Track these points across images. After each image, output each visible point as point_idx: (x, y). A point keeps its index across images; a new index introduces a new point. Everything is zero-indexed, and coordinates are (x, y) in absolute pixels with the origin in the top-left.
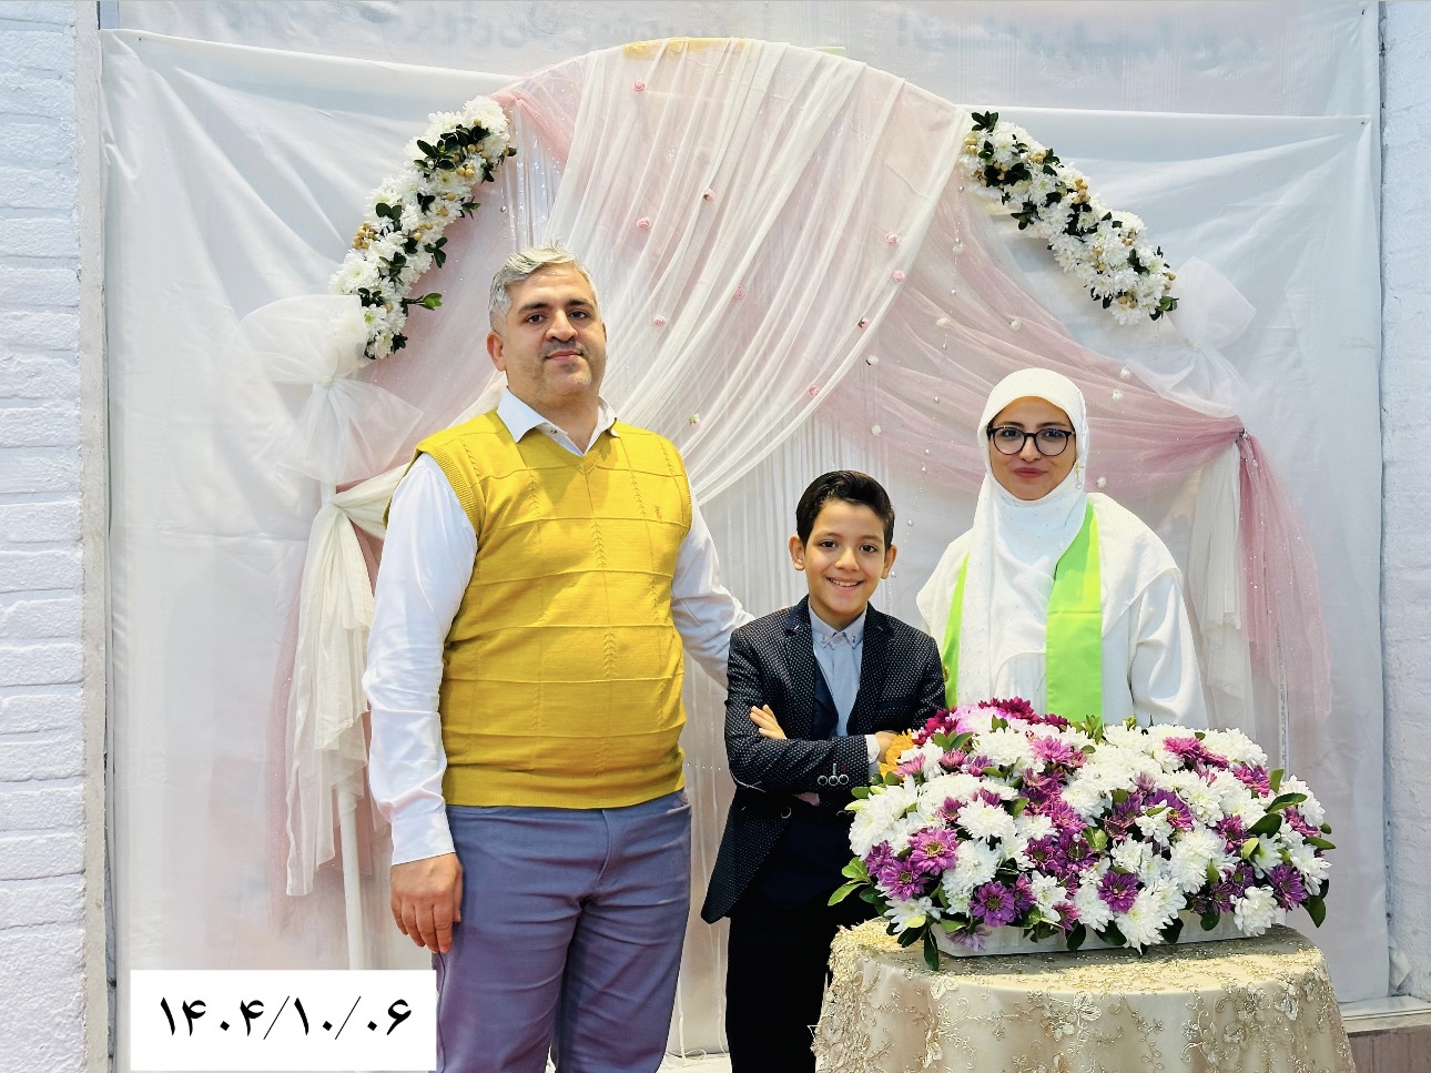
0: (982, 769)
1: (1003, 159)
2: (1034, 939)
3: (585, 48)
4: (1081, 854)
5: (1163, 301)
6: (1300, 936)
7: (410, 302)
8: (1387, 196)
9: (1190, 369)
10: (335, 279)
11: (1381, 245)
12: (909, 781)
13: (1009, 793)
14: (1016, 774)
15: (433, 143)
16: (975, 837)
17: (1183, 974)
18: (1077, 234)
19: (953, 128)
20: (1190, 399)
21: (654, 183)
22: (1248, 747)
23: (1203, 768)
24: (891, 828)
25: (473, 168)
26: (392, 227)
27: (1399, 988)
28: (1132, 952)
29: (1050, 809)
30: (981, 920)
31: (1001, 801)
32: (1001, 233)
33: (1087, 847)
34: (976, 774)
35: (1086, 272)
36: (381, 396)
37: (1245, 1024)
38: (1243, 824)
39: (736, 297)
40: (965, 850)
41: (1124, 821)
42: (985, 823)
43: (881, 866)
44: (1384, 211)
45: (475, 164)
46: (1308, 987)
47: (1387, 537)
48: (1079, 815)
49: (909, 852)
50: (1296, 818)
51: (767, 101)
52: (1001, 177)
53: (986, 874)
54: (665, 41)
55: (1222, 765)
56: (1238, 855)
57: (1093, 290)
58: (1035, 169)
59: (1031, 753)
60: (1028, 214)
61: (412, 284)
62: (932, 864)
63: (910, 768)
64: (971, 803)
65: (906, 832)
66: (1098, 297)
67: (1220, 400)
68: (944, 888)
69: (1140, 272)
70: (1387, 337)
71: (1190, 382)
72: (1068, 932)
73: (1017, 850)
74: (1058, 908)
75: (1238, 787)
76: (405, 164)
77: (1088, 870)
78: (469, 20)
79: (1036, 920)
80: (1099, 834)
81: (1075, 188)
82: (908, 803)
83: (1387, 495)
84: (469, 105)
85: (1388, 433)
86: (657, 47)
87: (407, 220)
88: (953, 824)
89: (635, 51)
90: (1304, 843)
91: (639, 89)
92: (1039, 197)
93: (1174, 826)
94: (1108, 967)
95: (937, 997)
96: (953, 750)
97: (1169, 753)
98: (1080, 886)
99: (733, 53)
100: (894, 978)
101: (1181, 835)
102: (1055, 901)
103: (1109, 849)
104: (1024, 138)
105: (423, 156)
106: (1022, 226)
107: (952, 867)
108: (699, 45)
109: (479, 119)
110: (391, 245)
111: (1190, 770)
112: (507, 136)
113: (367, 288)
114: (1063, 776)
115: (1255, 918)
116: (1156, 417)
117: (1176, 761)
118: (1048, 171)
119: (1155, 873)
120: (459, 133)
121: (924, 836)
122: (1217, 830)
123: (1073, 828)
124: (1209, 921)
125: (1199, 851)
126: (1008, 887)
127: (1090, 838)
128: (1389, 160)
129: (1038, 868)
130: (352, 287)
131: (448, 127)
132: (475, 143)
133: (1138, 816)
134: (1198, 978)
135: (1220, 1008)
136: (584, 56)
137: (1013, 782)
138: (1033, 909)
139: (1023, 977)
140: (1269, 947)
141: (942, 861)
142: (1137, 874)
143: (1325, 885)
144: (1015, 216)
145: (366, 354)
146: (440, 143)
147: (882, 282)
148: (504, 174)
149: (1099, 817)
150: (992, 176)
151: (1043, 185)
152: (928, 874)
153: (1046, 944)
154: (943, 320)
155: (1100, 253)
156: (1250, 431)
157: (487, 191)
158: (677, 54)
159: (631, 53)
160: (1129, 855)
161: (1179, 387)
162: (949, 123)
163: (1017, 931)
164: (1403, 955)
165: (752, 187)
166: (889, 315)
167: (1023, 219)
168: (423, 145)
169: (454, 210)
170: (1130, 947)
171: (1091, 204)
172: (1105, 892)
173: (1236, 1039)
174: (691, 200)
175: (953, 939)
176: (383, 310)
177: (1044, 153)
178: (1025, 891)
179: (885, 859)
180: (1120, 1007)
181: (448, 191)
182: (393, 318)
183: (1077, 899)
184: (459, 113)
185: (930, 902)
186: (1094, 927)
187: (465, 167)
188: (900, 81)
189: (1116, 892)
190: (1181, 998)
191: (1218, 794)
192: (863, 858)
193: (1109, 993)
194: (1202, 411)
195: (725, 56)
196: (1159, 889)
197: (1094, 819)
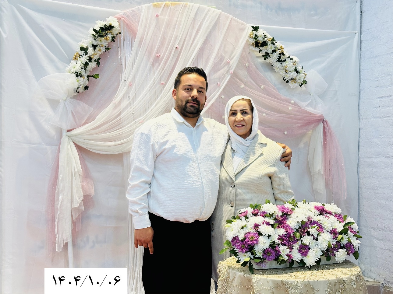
0: (264, 215)
1: (260, 40)
2: (280, 264)
3: (139, 3)
4: (293, 240)
5: (304, 81)
6: (352, 263)
7: (90, 76)
8: (362, 54)
9: (310, 101)
10: (67, 69)
11: (360, 68)
12: (243, 218)
13: (272, 222)
14: (274, 216)
15: (98, 30)
16: (264, 235)
17: (323, 275)
18: (280, 62)
19: (246, 30)
20: (310, 109)
21: (161, 44)
22: (337, 208)
23: (325, 215)
24: (239, 232)
26: (85, 54)
28: (308, 268)
29: (284, 226)
30: (266, 259)
31: (270, 224)
32: (259, 61)
33: (295, 237)
34: (262, 216)
35: (283, 73)
36: (81, 104)
37: (342, 289)
38: (337, 231)
40: (261, 238)
41: (305, 230)
42: (266, 230)
43: (236, 243)
44: (361, 58)
45: (109, 36)
46: (359, 278)
47: (360, 149)
48: (292, 228)
49: (245, 239)
50: (351, 229)
52: (260, 45)
53: (267, 245)
54: (164, 3)
55: (330, 214)
56: (336, 240)
57: (284, 78)
58: (269, 43)
59: (278, 210)
60: (266, 56)
61: (90, 71)
62: (252, 243)
63: (244, 214)
64: (262, 225)
65: (243, 233)
66: (285, 80)
67: (318, 110)
68: (255, 250)
69: (297, 73)
70: (361, 93)
71: (310, 105)
72: (290, 262)
73: (275, 238)
74: (287, 255)
75: (335, 220)
76: (89, 35)
77: (295, 244)
79: (281, 259)
80: (298, 234)
81: (280, 48)
82: (243, 225)
83: (360, 137)
84: (108, 19)
85: (361, 120)
86: (162, 4)
87: (89, 52)
88: (257, 231)
89: (156, 5)
90: (354, 236)
91: (157, 16)
92: (270, 51)
93: (318, 232)
94: (301, 272)
95: (254, 282)
96: (255, 209)
97: (316, 210)
98: (293, 249)
99: (184, 7)
100: (240, 276)
101: (320, 234)
102: (286, 254)
103: (301, 237)
104: (266, 34)
105: (94, 33)
106: (265, 59)
107: (257, 243)
108: (175, 4)
109: (111, 23)
110: (84, 59)
111: (322, 215)
113: (77, 72)
114: (287, 217)
115: (341, 258)
116: (301, 114)
117: (318, 213)
118: (273, 43)
119: (314, 245)
120: (105, 27)
121: (249, 234)
122: (330, 232)
123: (291, 232)
124: (328, 259)
125: (325, 239)
126: (273, 249)
127: (295, 235)
128: (363, 44)
129: (281, 244)
130: (73, 71)
132: (109, 30)
133: (309, 228)
134: (328, 276)
135: (335, 285)
136: (141, 6)
137: (273, 218)
138: (280, 255)
139: (278, 275)
140: (345, 266)
141: (254, 242)
142: (309, 245)
143: (358, 248)
144: (263, 56)
145: (76, 91)
146: (100, 30)
148: (117, 40)
149: (297, 229)
150: (257, 44)
151: (271, 47)
152: (250, 245)
153: (282, 266)
154: (242, 86)
155: (287, 67)
156: (326, 119)
157: (113, 45)
158: (168, 6)
159: (155, 6)
160: (307, 240)
161: (307, 106)
162: (245, 28)
163: (275, 262)
166: (227, 85)
167: (265, 57)
168: (94, 30)
169: (103, 49)
171: (284, 53)
172: (300, 250)
173: (339, 293)
174: (172, 48)
175: (257, 264)
176: (82, 78)
177: (271, 38)
178: (278, 250)
179: (237, 241)
180: (307, 285)
181: (101, 44)
182: (85, 81)
183: (292, 252)
184: (105, 21)
185: (250, 254)
186: (297, 261)
187: (107, 37)
188: (231, 16)
189: (303, 250)
190: (325, 282)
191: (330, 222)
192: (230, 241)
193: (305, 280)
194: (314, 113)
195: (182, 8)
196: (315, 249)
197: (296, 229)
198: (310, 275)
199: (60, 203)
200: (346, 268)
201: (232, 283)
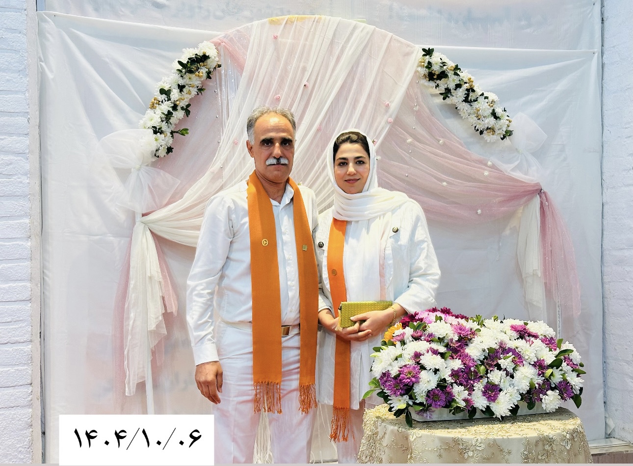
0: (431, 339)
1: (436, 69)
2: (454, 414)
3: (251, 20)
4: (474, 376)
5: (507, 132)
6: (570, 412)
7: (175, 132)
8: (605, 85)
9: (518, 162)
10: (142, 122)
11: (602, 107)
12: (398, 344)
13: (442, 349)
14: (446, 341)
15: (185, 62)
16: (428, 369)
17: (520, 429)
18: (468, 102)
19: (414, 55)
20: (518, 175)
21: (282, 80)
22: (547, 329)
23: (527, 338)
24: (390, 365)
25: (202, 73)
26: (166, 99)
27: (609, 435)
30: (431, 405)
31: (439, 353)
32: (435, 102)
33: (477, 373)
34: (428, 341)
35: (473, 119)
36: (162, 174)
37: (547, 451)
38: (545, 363)
39: (318, 130)
40: (423, 374)
41: (493, 361)
42: (432, 362)
43: (386, 381)
44: (603, 92)
45: (203, 71)
46: (575, 434)
47: (604, 236)
48: (473, 359)
49: (399, 375)
50: (569, 361)
51: (332, 43)
52: (435, 77)
53: (433, 385)
54: (287, 17)
55: (536, 337)
56: (543, 376)
57: (475, 127)
58: (451, 74)
59: (452, 332)
60: (447, 93)
61: (175, 125)
62: (409, 381)
63: (399, 338)
64: (426, 354)
65: (397, 367)
66: (478, 130)
67: (532, 175)
68: (414, 391)
69: (496, 119)
70: (604, 148)
71: (518, 168)
72: (469, 410)
73: (446, 374)
74: (465, 400)
75: (543, 347)
76: (172, 71)
77: (477, 383)
78: (200, 8)
79: (455, 405)
81: (468, 82)
82: (398, 353)
83: (604, 217)
84: (201, 45)
85: (605, 190)
86: (283, 19)
87: (173, 96)
88: (418, 363)
89: (273, 21)
90: (572, 371)
91: (276, 38)
92: (452, 86)
93: (515, 364)
94: (487, 426)
95: (412, 440)
96: (418, 330)
97: (513, 331)
98: (474, 390)
99: (317, 22)
100: (392, 431)
101: (518, 368)
102: (463, 397)
103: (487, 373)
104: (445, 60)
105: (180, 68)
106: (444, 99)
107: (418, 382)
108: (302, 18)
109: (205, 51)
110: (166, 107)
111: (522, 339)
112: (217, 59)
113: (156, 126)
114: (466, 342)
115: (551, 404)
116: (504, 183)
117: (516, 335)
118: (456, 74)
119: (507, 384)
120: (196, 58)
121: (405, 368)
122: (534, 365)
123: (472, 365)
124: (531, 405)
125: (526, 375)
126: (443, 391)
127: (478, 369)
128: (606, 69)
129: (455, 383)
130: (149, 126)
131: (191, 55)
132: (203, 62)
133: (500, 359)
134: (526, 431)
135: (536, 444)
136: (251, 23)
137: (444, 344)
138: (454, 400)
139: (450, 430)
140: (558, 417)
141: (413, 379)
142: (499, 385)
143: (581, 389)
144: (441, 94)
145: (155, 155)
146: (188, 62)
147: (383, 123)
148: (216, 76)
149: (482, 360)
150: (431, 76)
151: (454, 80)
152: (406, 385)
153: (459, 416)
154: (410, 140)
155: (479, 110)
156: (545, 189)
157: (208, 83)
158: (292, 22)
160: (496, 376)
161: (513, 170)
162: (412, 52)
163: (446, 410)
164: (611, 419)
165: (326, 81)
166: (385, 138)
168: (180, 63)
169: (194, 91)
170: (496, 417)
171: (475, 89)
172: (485, 393)
173: (543, 458)
174: (299, 87)
175: (418, 414)
176: (163, 136)
177: (454, 66)
178: (450, 392)
179: (388, 378)
180: (493, 444)
181: (191, 83)
182: (167, 139)
183: (473, 396)
184: (196, 48)
185: (408, 397)
186: (481, 408)
187: (199, 72)
188: (390, 34)
189: (490, 393)
190: (520, 440)
191: (534, 350)
192: (378, 378)
193: (488, 437)
194: (524, 181)
195: (313, 24)
196: (509, 391)
197: (480, 360)
198: (499, 430)
199: (131, 323)
200: (560, 419)
201: (381, 442)
